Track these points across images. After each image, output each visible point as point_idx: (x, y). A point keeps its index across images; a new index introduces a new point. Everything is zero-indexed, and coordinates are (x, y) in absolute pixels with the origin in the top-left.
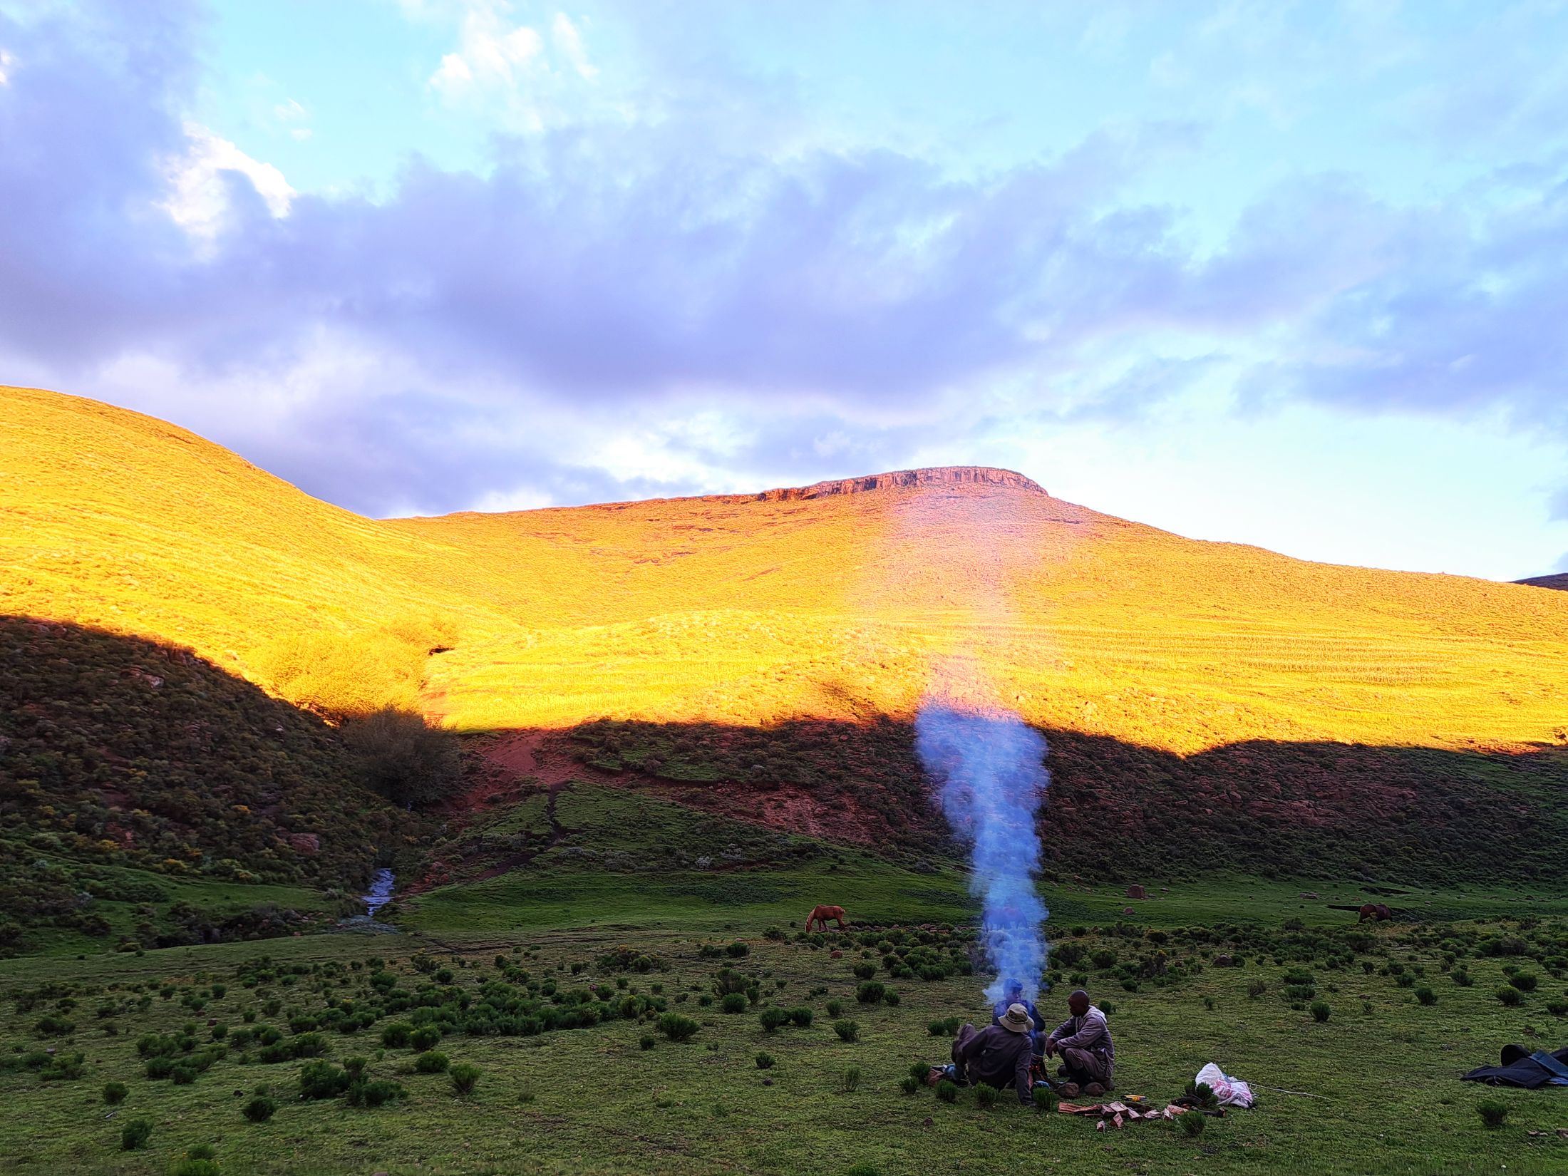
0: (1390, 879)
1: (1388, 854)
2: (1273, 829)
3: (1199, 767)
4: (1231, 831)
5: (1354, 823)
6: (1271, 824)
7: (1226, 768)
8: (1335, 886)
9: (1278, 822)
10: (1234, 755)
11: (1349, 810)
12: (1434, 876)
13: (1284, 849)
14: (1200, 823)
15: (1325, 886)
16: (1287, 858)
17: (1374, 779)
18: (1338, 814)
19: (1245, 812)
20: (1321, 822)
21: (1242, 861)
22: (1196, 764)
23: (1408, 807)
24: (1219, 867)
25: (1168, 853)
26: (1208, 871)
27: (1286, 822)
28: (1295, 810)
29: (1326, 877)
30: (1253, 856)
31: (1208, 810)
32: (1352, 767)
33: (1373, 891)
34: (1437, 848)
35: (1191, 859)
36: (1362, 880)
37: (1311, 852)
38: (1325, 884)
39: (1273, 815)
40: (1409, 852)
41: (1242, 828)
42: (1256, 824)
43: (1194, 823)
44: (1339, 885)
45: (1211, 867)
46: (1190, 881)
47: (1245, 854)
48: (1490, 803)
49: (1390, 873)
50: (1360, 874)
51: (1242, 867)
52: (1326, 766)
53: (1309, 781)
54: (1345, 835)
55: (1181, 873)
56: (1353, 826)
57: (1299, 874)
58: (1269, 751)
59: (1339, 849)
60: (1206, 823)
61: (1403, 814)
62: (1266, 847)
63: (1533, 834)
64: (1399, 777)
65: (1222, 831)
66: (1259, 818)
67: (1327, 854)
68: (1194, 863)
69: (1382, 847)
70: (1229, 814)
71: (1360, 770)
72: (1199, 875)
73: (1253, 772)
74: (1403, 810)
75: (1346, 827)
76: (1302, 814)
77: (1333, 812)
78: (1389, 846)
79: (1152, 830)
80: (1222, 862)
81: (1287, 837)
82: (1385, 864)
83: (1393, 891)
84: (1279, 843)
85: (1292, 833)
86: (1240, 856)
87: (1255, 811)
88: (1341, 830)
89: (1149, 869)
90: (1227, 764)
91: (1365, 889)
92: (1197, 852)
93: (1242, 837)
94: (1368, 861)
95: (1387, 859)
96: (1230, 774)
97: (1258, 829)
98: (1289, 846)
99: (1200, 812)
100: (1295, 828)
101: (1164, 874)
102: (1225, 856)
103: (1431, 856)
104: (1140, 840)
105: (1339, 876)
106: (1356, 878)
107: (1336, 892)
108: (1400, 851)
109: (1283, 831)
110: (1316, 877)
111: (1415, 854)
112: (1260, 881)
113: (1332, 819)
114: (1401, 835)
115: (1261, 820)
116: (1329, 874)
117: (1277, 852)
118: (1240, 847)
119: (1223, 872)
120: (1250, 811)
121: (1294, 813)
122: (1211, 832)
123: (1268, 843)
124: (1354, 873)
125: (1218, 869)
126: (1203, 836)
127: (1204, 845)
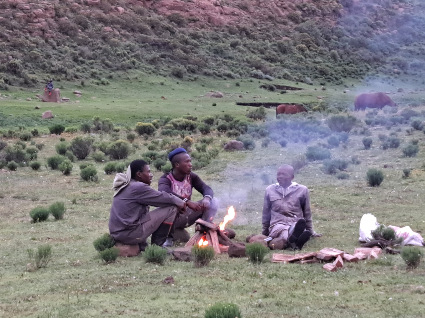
0: (286, 77)
1: (284, 51)
2: (182, 29)
4: (142, 30)
5: (256, 21)
6: (180, 23)
8: (238, 85)
9: (186, 21)
11: (252, 9)
12: (323, 73)
13: (192, 49)
14: (112, 23)
15: (228, 85)
16: (194, 57)
18: (243, 12)
19: (156, 11)
20: (226, 20)
21: (152, 61)
23: (305, 6)
24: (130, 68)
25: (81, 55)
26: (120, 73)
27: (194, 21)
28: (203, 9)
29: (229, 76)
30: (163, 56)
31: (121, 9)
33: (271, 89)
34: (326, 45)
35: (103, 61)
36: (261, 78)
37: (216, 52)
38: (228, 83)
39: (182, 13)
40: (302, 50)
41: (153, 27)
42: (166, 23)
43: (105, 22)
44: (241, 84)
45: (123, 68)
46: (103, 83)
47: (155, 54)
49: (286, 71)
50: (260, 72)
51: (152, 67)
54: (247, 34)
55: (93, 75)
56: (255, 24)
57: (205, 74)
59: (241, 47)
60: (118, 22)
61: (299, 12)
62: (175, 47)
65: (133, 30)
66: (169, 17)
67: (231, 53)
68: (107, 65)
69: (280, 46)
70: (140, 13)
72: (111, 77)
74: (301, 9)
75: (248, 26)
76: (209, 12)
77: (237, 11)
78: (286, 44)
79: (64, 30)
80: (134, 63)
81: (195, 36)
82: (281, 62)
83: (288, 88)
84: (187, 43)
85: (200, 32)
86: (149, 56)
87: (164, 10)
88: (244, 29)
89: (61, 71)
91: (264, 87)
92: (109, 53)
93: (153, 37)
94: (267, 59)
95: (283, 57)
97: (168, 29)
98: (196, 46)
99: (111, 10)
100: (202, 27)
101: (76, 77)
102: (136, 56)
103: (321, 54)
104: (51, 40)
105: (241, 75)
106: (256, 76)
107: (239, 90)
108: (295, 49)
109: (191, 30)
110: (220, 76)
111: (307, 52)
112: (170, 81)
113: (236, 18)
114: (297, 33)
115: (171, 19)
116: (232, 73)
117: (185, 51)
118: (151, 47)
119: (134, 73)
120: (160, 10)
121: (202, 12)
122: (123, 32)
123: (177, 43)
124: (255, 71)
125: (129, 71)
126: (115, 36)
127: (116, 45)
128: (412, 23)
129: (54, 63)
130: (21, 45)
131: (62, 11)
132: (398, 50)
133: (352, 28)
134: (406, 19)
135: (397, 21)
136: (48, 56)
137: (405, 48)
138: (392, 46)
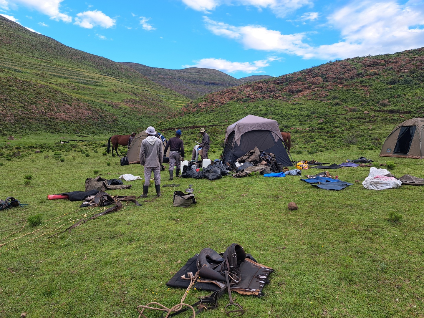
0: (84, 133)
1: (84, 127)
2: (54, 121)
3: (32, 103)
4: (42, 121)
6: (53, 119)
7: (41, 103)
8: (70, 135)
9: (55, 119)
10: (44, 100)
11: (75, 116)
12: (94, 132)
14: (32, 119)
16: (57, 128)
17: (81, 108)
18: (72, 117)
19: (46, 116)
20: (67, 119)
21: (45, 129)
22: (32, 102)
25: (22, 127)
27: (58, 119)
29: (67, 133)
30: (48, 128)
31: (35, 115)
32: (76, 105)
33: (79, 136)
34: (95, 126)
35: (29, 129)
37: (64, 127)
38: (67, 135)
39: (54, 117)
40: (88, 127)
41: (45, 120)
42: (49, 119)
43: (30, 119)
45: (35, 131)
46: (29, 135)
47: (46, 127)
48: (108, 116)
49: (84, 132)
50: (76, 132)
52: (69, 105)
53: (65, 108)
54: (73, 122)
55: (26, 133)
56: (75, 120)
58: (54, 99)
59: (71, 126)
60: (34, 119)
61: (88, 118)
62: (52, 125)
63: (116, 123)
64: (88, 108)
65: (39, 121)
67: (68, 127)
68: (30, 130)
69: (82, 126)
70: (41, 116)
71: (78, 106)
72: (31, 133)
73: (49, 105)
74: (88, 117)
75: (73, 121)
76: (62, 117)
78: (84, 125)
79: (17, 120)
80: (39, 129)
81: (58, 123)
82: (83, 130)
83: (84, 136)
84: (55, 124)
85: (59, 121)
86: (44, 128)
87: (49, 116)
88: (72, 121)
89: (16, 131)
90: (41, 102)
91: (77, 136)
92: (31, 127)
93: (45, 123)
94: (79, 129)
96: (42, 105)
97: (50, 121)
98: (58, 125)
99: (32, 115)
100: (60, 120)
101: (20, 133)
103: (94, 128)
104: (13, 123)
105: (71, 133)
106: (75, 133)
108: (86, 126)
109: (57, 121)
110: (65, 133)
111: (90, 127)
112: (49, 134)
113: (70, 118)
114: (87, 123)
115: (50, 118)
117: (54, 127)
118: (44, 125)
119: (38, 132)
120: (48, 116)
121: (60, 116)
122: (36, 121)
123: (52, 124)
124: (75, 132)
125: (37, 131)
126: (33, 122)
127: (34, 125)
129: (13, 129)
130: (2, 124)
131: (16, 115)
133: (102, 122)
134: (116, 120)
135: (114, 121)
136: (12, 127)
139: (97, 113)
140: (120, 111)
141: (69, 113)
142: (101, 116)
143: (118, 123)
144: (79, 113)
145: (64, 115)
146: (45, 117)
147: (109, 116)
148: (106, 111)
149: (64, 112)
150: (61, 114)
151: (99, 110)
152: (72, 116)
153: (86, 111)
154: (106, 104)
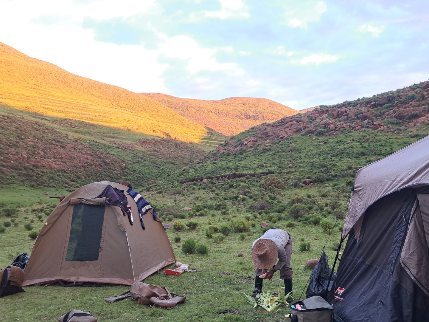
1: (79, 178)
2: (38, 169)
3: (11, 145)
4: (20, 170)
5: (69, 167)
6: (37, 167)
7: (23, 146)
8: (57, 190)
9: (40, 167)
10: (27, 141)
11: (68, 163)
13: (40, 177)
14: (7, 167)
15: (53, 190)
16: (40, 180)
17: (79, 152)
18: (64, 164)
19: (28, 163)
20: (56, 167)
21: (22, 181)
22: (10, 143)
23: (88, 162)
24: (11, 184)
26: (6, 185)
27: (43, 166)
28: (48, 162)
29: (54, 187)
30: (27, 179)
31: (12, 162)
32: (72, 147)
34: (95, 176)
36: (67, 187)
37: (51, 178)
38: (53, 189)
39: (39, 164)
40: (86, 178)
41: (25, 169)
42: (31, 167)
43: (4, 166)
44: (58, 189)
45: (8, 184)
47: (24, 178)
49: (78, 185)
50: (67, 185)
51: (22, 183)
52: (63, 147)
53: (55, 152)
56: (68, 168)
57: (44, 186)
58: (42, 140)
59: (61, 177)
60: (10, 167)
61: (86, 165)
62: (33, 176)
64: (87, 152)
65: (16, 169)
66: (33, 165)
67: (56, 179)
69: (77, 176)
70: (21, 163)
71: (74, 149)
72: (2, 187)
73: (34, 147)
74: (87, 163)
76: (50, 164)
77: (62, 163)
78: (80, 175)
80: (13, 182)
81: (43, 172)
82: (77, 182)
84: (39, 174)
85: (45, 171)
86: (21, 179)
87: (32, 162)
88: (64, 170)
90: (24, 144)
91: (68, 191)
92: (3, 178)
93: (25, 172)
94: (71, 181)
95: (78, 180)
96: (24, 148)
97: (32, 169)
98: (42, 175)
100: (47, 169)
102: (15, 179)
105: (59, 186)
106: (65, 187)
107: (57, 192)
108: (83, 177)
109: (41, 170)
110: (50, 187)
111: (88, 178)
112: (28, 189)
113: (61, 166)
114: (84, 172)
115: (33, 166)
116: (56, 186)
117: (37, 178)
118: (23, 176)
119: (14, 185)
120: (30, 162)
121: (47, 163)
122: (12, 170)
123: (34, 174)
124: (65, 185)
125: (11, 185)
126: (8, 171)
127: (7, 175)
128: (127, 169)
132: (122, 178)
133: (106, 170)
134: (125, 168)
135: (122, 168)
137: (124, 177)
138: (119, 177)
139: (100, 158)
140: (132, 155)
141: (60, 158)
142: (105, 162)
143: (128, 172)
144: (75, 158)
145: (53, 161)
146: (27, 165)
147: (116, 162)
148: (113, 155)
149: (54, 157)
150: (49, 160)
151: (103, 155)
152: (65, 162)
153: (85, 156)
154: (114, 146)
